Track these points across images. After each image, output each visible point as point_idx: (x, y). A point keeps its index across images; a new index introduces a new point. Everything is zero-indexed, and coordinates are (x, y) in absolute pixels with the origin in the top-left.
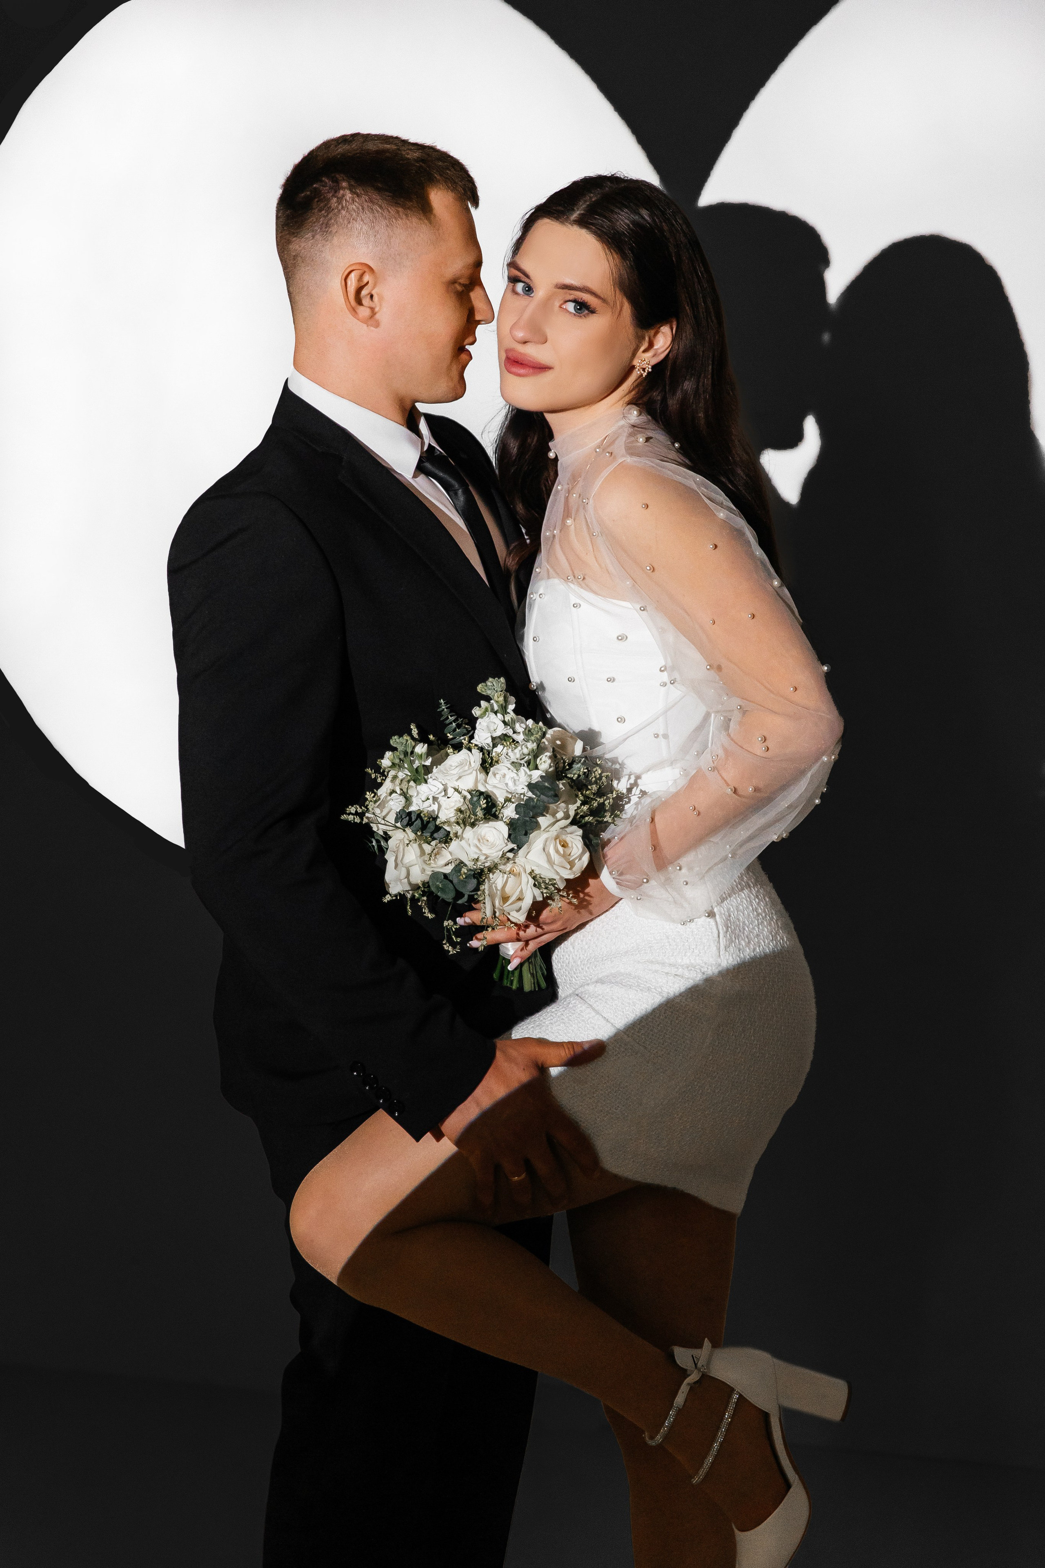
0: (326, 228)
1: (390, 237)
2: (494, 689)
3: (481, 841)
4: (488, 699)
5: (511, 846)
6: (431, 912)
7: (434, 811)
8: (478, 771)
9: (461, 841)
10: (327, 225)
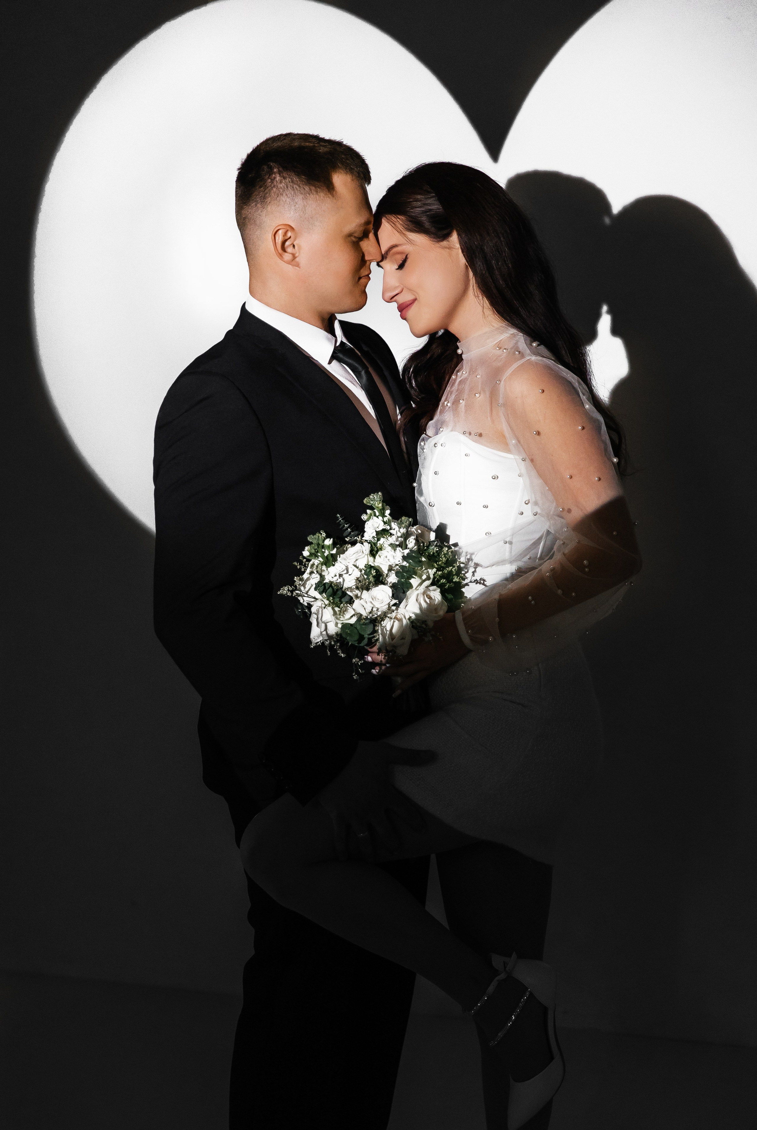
0: (263, 199)
1: (305, 206)
2: (375, 500)
3: (374, 599)
4: (372, 508)
5: (394, 601)
6: (343, 653)
7: (340, 582)
8: (368, 555)
9: (360, 600)
10: (265, 198)
